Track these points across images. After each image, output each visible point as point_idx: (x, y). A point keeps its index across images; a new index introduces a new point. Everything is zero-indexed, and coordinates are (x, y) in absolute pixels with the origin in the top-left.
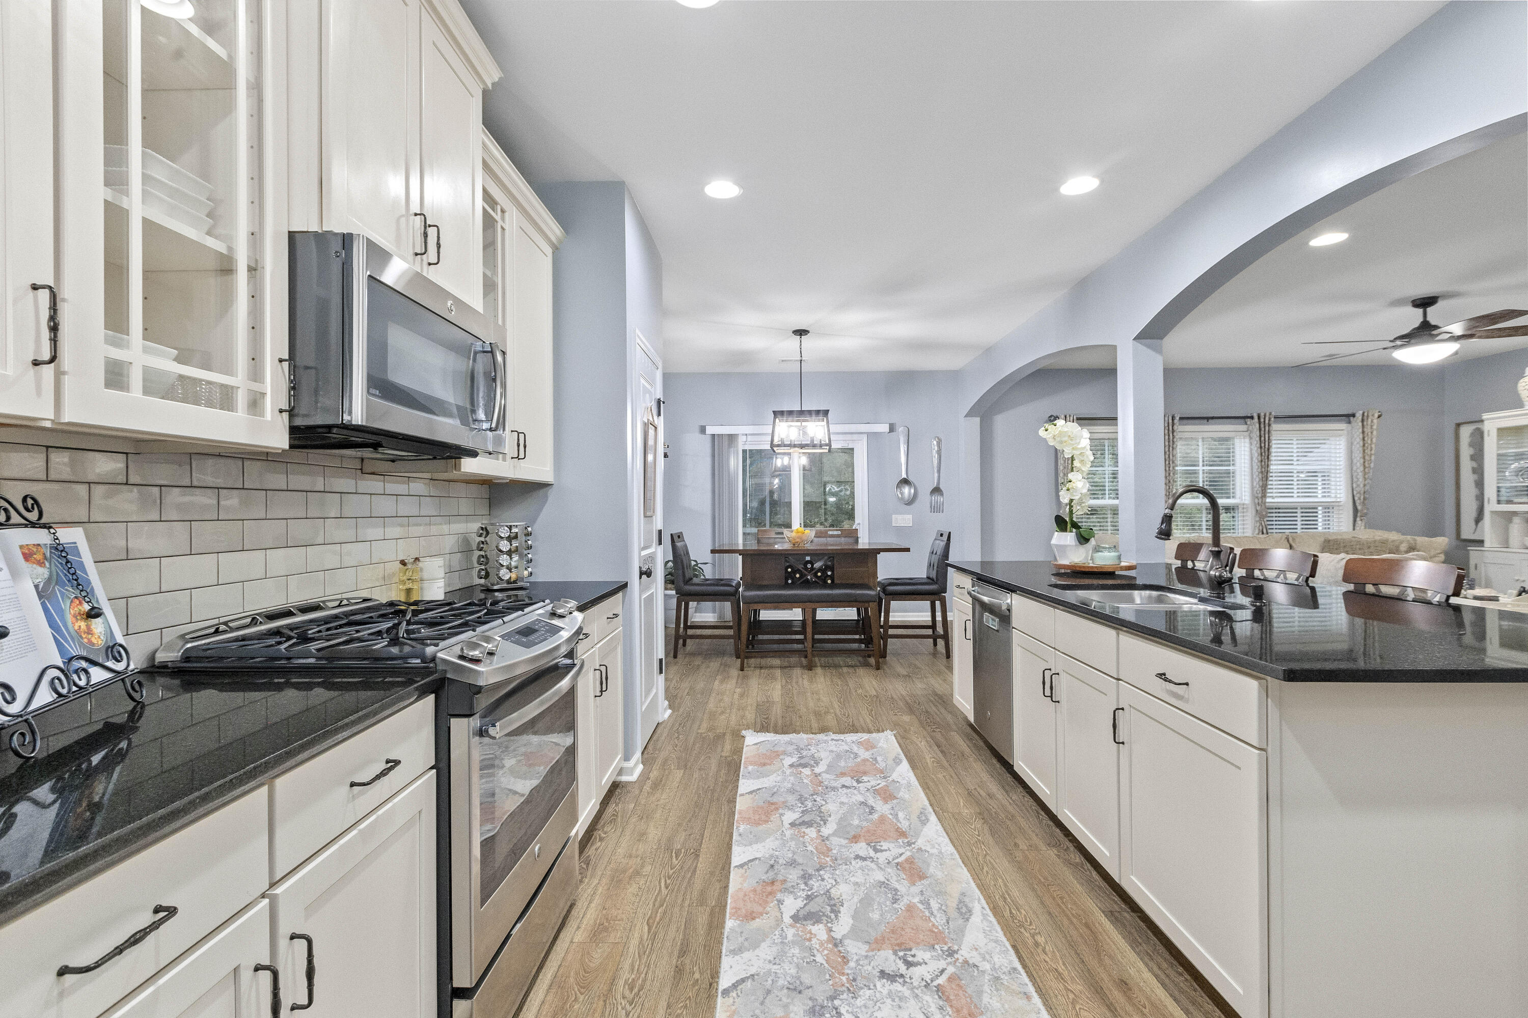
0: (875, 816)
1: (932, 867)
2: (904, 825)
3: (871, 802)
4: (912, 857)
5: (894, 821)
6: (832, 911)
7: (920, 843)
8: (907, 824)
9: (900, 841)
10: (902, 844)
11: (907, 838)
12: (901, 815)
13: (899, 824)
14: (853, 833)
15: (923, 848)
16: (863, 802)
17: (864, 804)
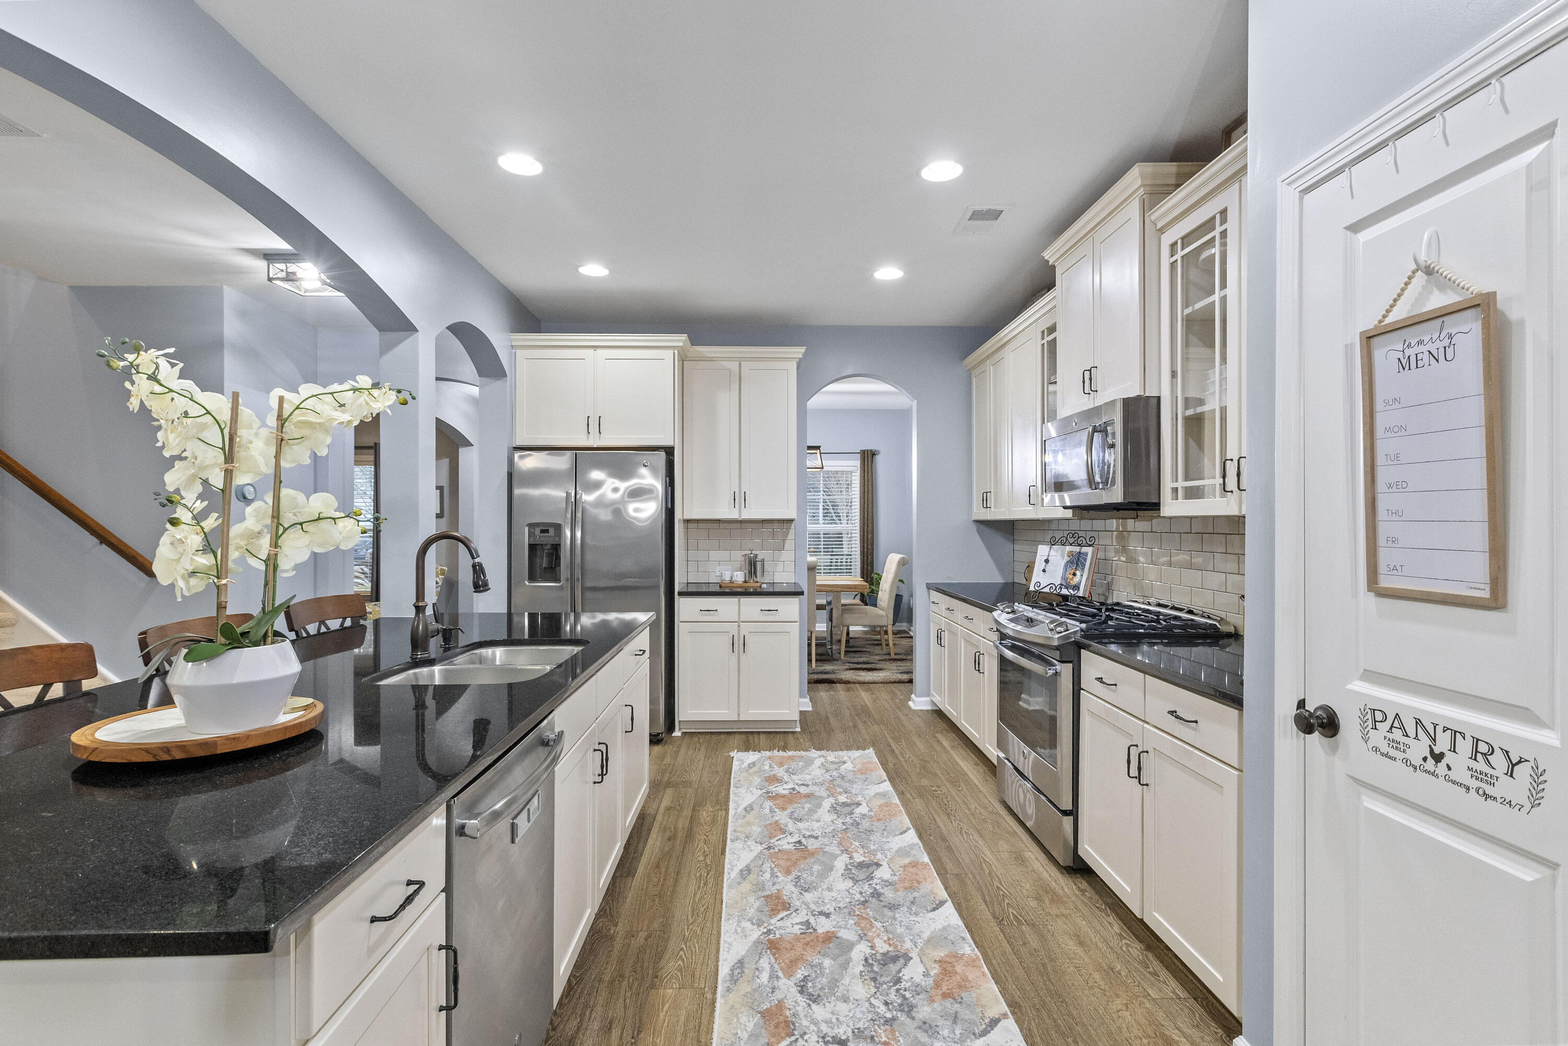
0: (799, 975)
1: (755, 907)
2: (765, 962)
3: (802, 1000)
4: (771, 917)
5: (776, 966)
6: (851, 870)
7: (756, 934)
8: (761, 961)
9: (778, 936)
10: (777, 932)
11: (769, 940)
12: (764, 977)
13: (773, 960)
14: (831, 945)
15: (755, 927)
16: (814, 1002)
17: (815, 999)
